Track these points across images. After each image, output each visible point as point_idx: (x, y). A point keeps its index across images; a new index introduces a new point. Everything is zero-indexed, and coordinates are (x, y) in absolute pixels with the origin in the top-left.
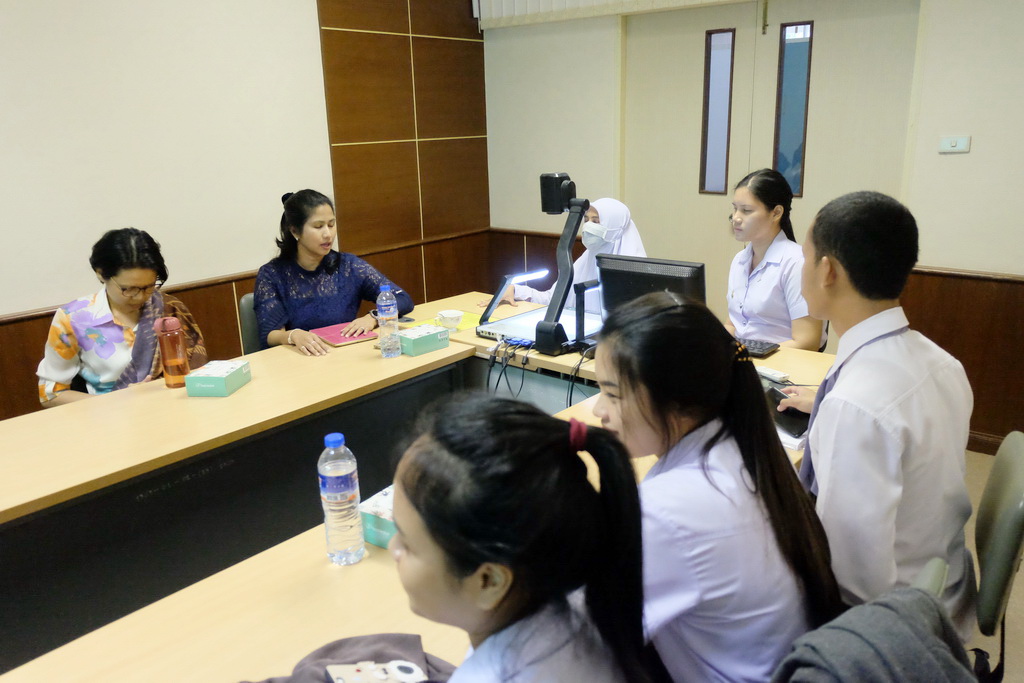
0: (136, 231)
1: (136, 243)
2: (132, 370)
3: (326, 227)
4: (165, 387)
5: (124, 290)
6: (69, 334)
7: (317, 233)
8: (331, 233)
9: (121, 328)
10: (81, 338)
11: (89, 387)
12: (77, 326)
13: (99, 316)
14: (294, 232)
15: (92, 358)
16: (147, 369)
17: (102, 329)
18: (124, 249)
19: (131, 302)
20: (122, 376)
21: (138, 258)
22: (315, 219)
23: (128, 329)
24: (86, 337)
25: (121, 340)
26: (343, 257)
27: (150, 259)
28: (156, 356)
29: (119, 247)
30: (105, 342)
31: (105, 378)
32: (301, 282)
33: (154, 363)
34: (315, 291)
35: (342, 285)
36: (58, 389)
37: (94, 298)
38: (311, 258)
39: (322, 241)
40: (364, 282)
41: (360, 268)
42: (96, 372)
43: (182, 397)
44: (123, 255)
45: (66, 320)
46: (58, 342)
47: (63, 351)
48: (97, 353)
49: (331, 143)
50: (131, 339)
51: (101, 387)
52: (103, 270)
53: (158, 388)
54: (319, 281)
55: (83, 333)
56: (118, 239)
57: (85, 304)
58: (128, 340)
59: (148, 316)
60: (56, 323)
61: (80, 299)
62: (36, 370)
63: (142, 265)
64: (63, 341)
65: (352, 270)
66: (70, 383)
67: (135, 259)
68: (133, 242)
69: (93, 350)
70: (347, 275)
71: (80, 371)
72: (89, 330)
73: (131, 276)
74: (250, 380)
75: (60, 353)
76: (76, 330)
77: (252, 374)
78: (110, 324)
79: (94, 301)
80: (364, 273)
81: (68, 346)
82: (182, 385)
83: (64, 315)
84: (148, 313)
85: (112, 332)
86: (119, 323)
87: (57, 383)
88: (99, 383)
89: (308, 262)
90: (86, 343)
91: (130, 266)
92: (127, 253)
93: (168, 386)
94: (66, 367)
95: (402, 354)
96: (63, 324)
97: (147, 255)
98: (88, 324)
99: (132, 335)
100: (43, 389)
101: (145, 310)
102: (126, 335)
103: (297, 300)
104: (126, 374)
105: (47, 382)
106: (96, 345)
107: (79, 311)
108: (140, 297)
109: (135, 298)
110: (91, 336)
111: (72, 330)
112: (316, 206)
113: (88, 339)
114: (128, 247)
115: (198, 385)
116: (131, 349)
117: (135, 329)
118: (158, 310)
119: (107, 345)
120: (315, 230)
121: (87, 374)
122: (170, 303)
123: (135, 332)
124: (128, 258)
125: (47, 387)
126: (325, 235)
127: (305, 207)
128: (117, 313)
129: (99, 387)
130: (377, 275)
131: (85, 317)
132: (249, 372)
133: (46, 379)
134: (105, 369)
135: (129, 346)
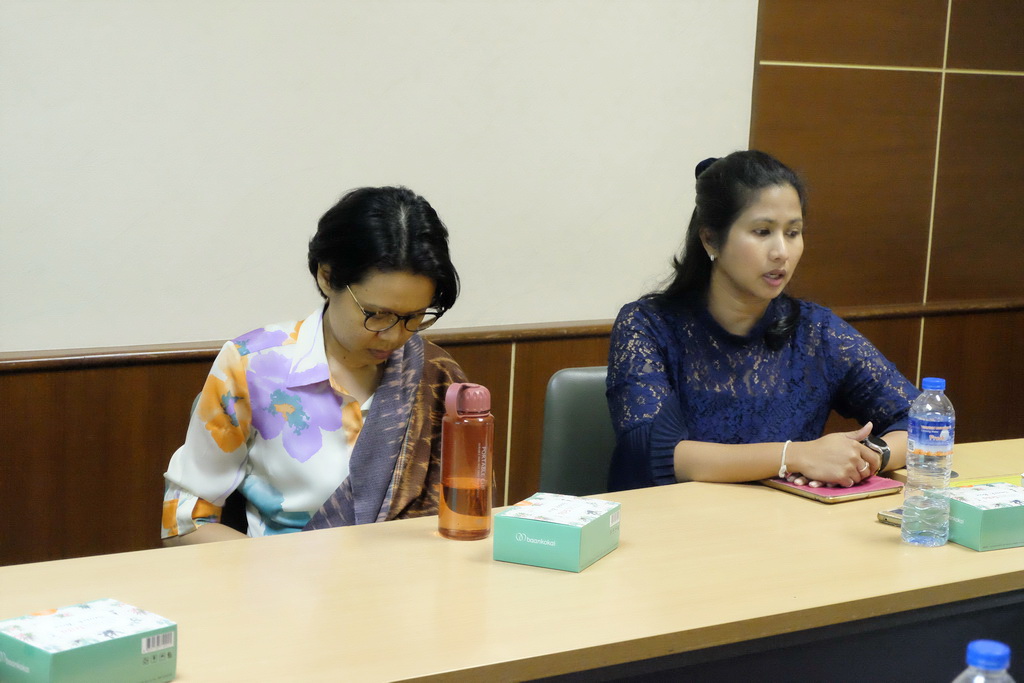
0: (410, 193)
1: (410, 219)
2: (347, 494)
3: (779, 237)
4: (437, 534)
5: (370, 314)
6: (239, 398)
7: (758, 246)
8: (789, 249)
9: (339, 400)
10: (261, 409)
11: (252, 519)
12: (258, 382)
13: (301, 369)
14: (708, 240)
15: (273, 455)
16: (375, 497)
17: (304, 396)
18: (386, 230)
19: (375, 345)
20: (328, 504)
21: (410, 249)
22: (758, 213)
23: (352, 404)
24: (272, 410)
25: (336, 425)
26: (804, 311)
27: (432, 255)
28: (398, 472)
29: (374, 222)
30: (305, 425)
31: (292, 502)
32: (713, 355)
33: (393, 487)
34: (738, 382)
35: (797, 374)
36: (200, 513)
37: (297, 328)
38: (739, 303)
39: (765, 266)
40: (851, 371)
41: (843, 343)
42: (275, 487)
43: (481, 559)
44: (381, 241)
45: (239, 369)
46: (217, 411)
47: (223, 432)
48: (286, 445)
49: (758, 58)
50: (355, 425)
51: (280, 519)
52: (334, 268)
53: (423, 535)
54: (750, 365)
55: (266, 399)
56: (376, 206)
57: (278, 339)
58: (347, 427)
59: (393, 383)
60: (217, 370)
61: (271, 328)
62: (166, 468)
63: (415, 267)
64: (225, 410)
65: (825, 342)
66: (222, 503)
67: (403, 254)
68: (403, 217)
69: (278, 441)
70: (811, 353)
71: (243, 482)
72: (279, 395)
73: (391, 288)
74: (614, 547)
75: (214, 435)
76: (254, 392)
77: (623, 535)
78: (322, 388)
79: (295, 336)
80: (852, 353)
81: (233, 423)
82: (480, 534)
83: (238, 356)
84: (394, 376)
85: (320, 405)
86: (338, 388)
87: (200, 499)
88: (279, 511)
89: (733, 312)
90: (269, 422)
91: (391, 265)
92: (388, 236)
93: (445, 532)
94: (221, 468)
95: (950, 541)
96: (233, 375)
97: (426, 246)
98: (278, 380)
99: (357, 419)
100: (173, 509)
101: (390, 370)
102: (347, 417)
103: (700, 394)
104: (335, 503)
105: (183, 496)
106: (287, 429)
107: (265, 352)
108: (394, 335)
109: (383, 336)
110: (283, 409)
111: (246, 390)
112: (763, 186)
113: (274, 413)
114: (393, 228)
115: (521, 537)
116: (351, 448)
117: (366, 405)
118: (412, 373)
119: (306, 430)
120: (752, 241)
121: (256, 489)
122: (436, 361)
123: (365, 413)
124: (390, 249)
125: (182, 506)
126: (775, 254)
127: (740, 185)
128: (336, 367)
129: (275, 523)
130: (879, 361)
131: (274, 366)
132: (617, 528)
133: (181, 488)
134: (298, 482)
135: (347, 441)
